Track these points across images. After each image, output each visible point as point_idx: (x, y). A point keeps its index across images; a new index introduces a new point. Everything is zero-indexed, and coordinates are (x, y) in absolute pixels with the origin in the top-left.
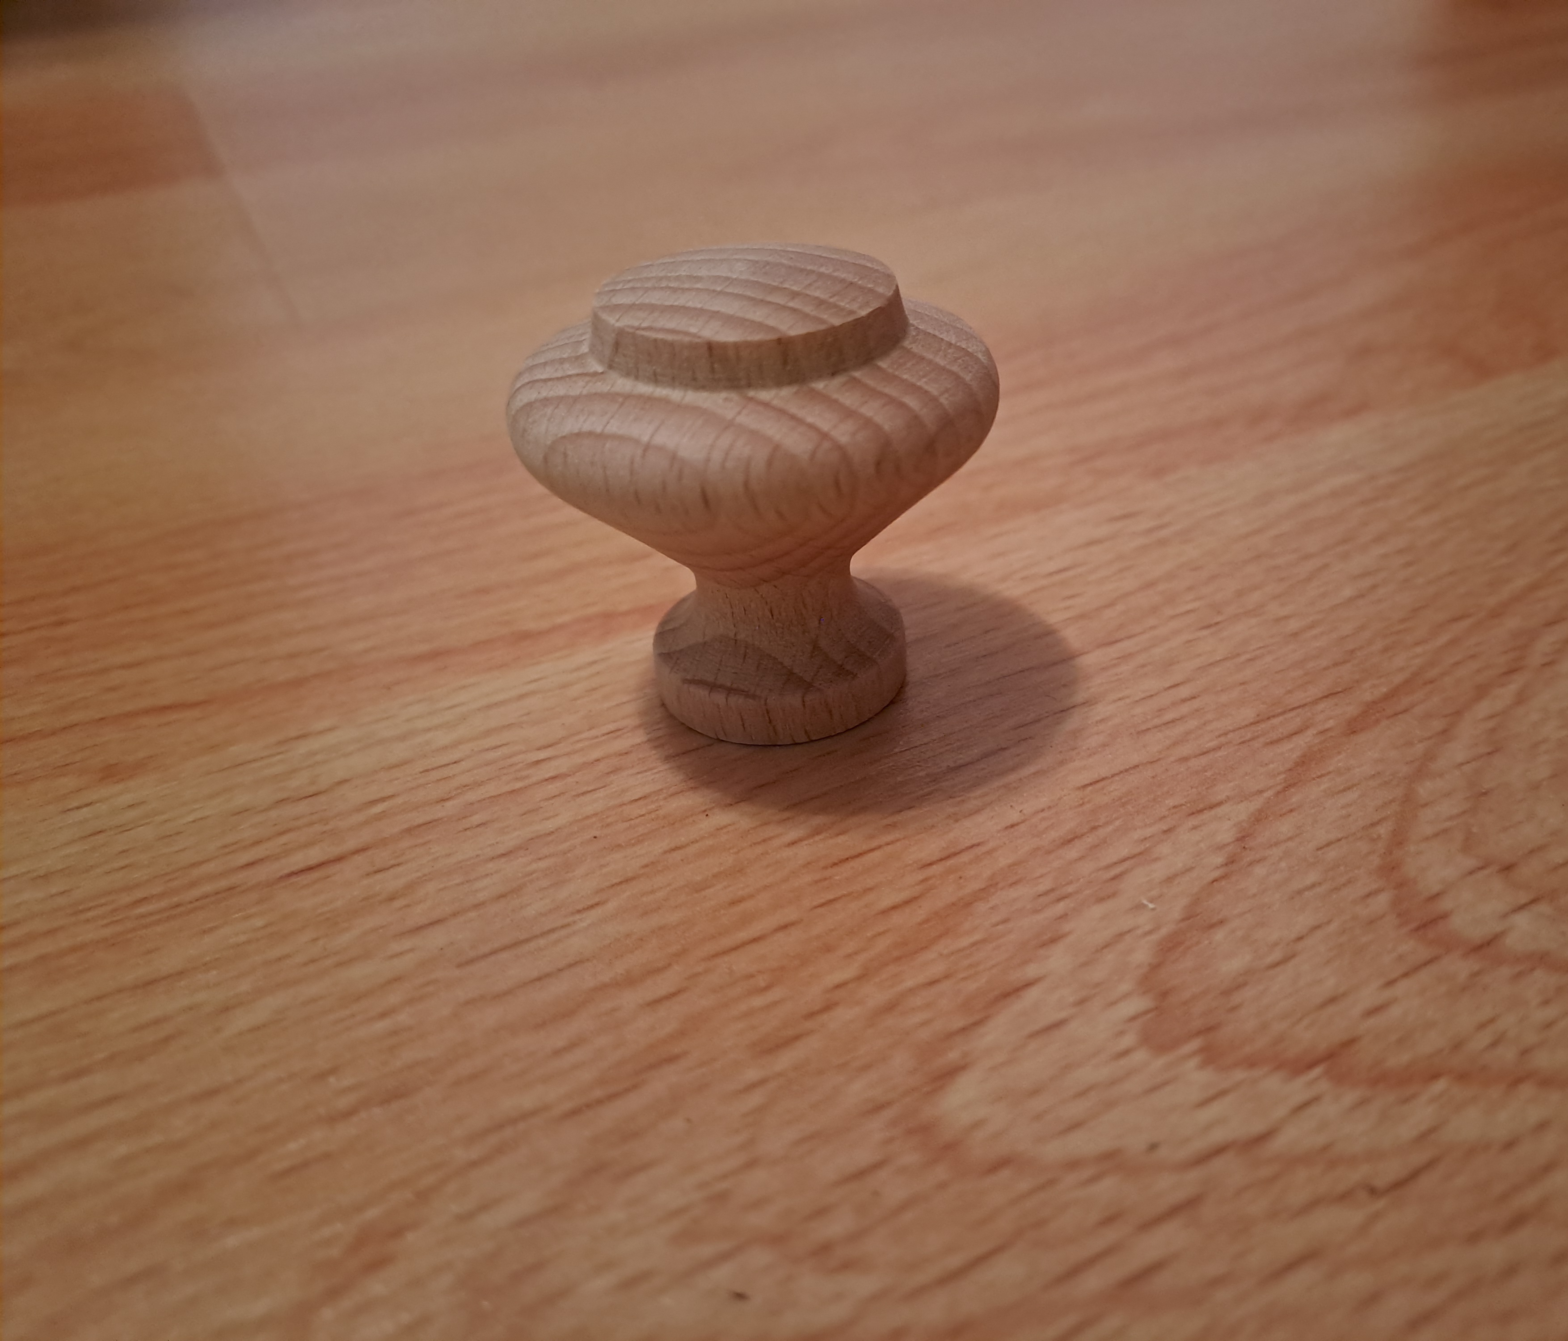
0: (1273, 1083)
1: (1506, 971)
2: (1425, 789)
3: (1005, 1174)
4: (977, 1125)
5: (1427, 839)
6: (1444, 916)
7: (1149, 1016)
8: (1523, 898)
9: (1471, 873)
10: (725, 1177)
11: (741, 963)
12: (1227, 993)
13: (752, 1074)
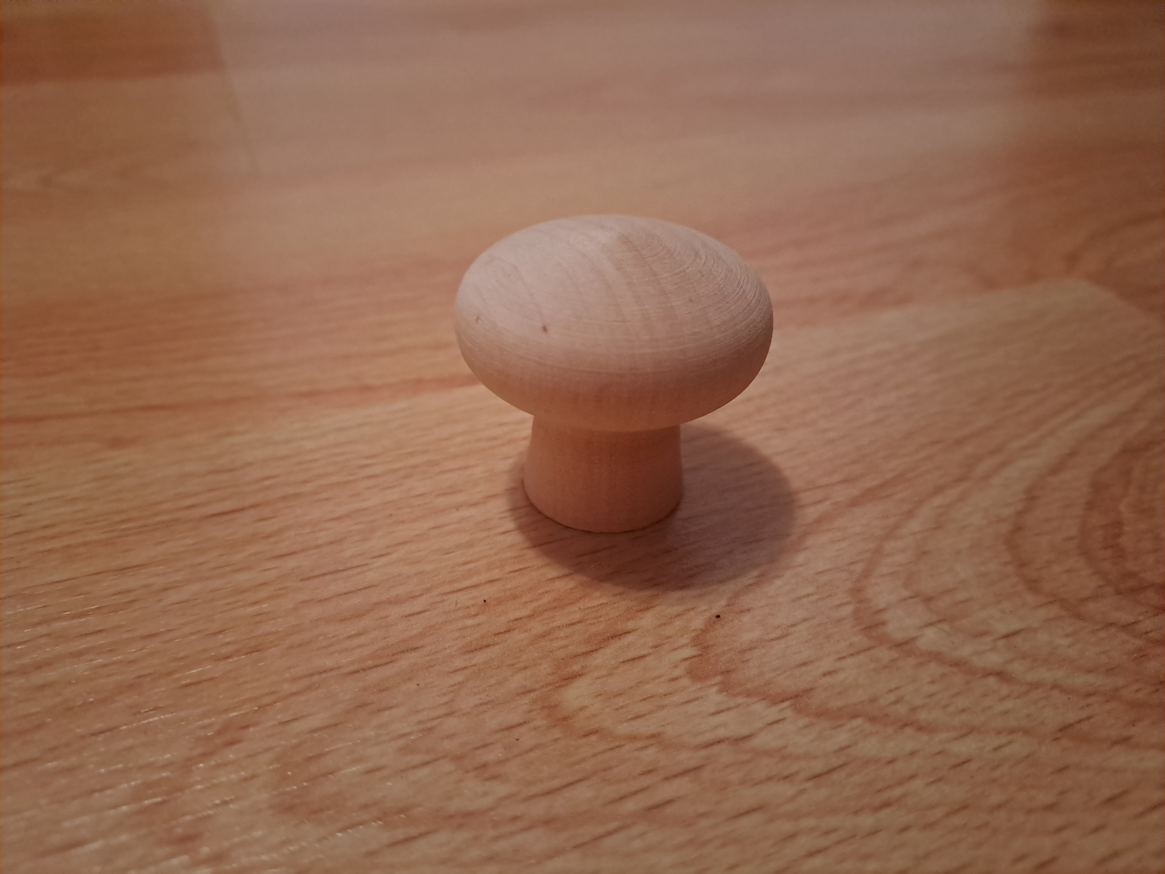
0: (759, 707)
1: (912, 661)
2: (890, 545)
3: (593, 738)
4: (583, 708)
5: (882, 576)
6: (883, 623)
7: (694, 659)
8: (935, 618)
9: (905, 599)
10: (433, 719)
11: (464, 598)
12: (743, 652)
13: (458, 663)
